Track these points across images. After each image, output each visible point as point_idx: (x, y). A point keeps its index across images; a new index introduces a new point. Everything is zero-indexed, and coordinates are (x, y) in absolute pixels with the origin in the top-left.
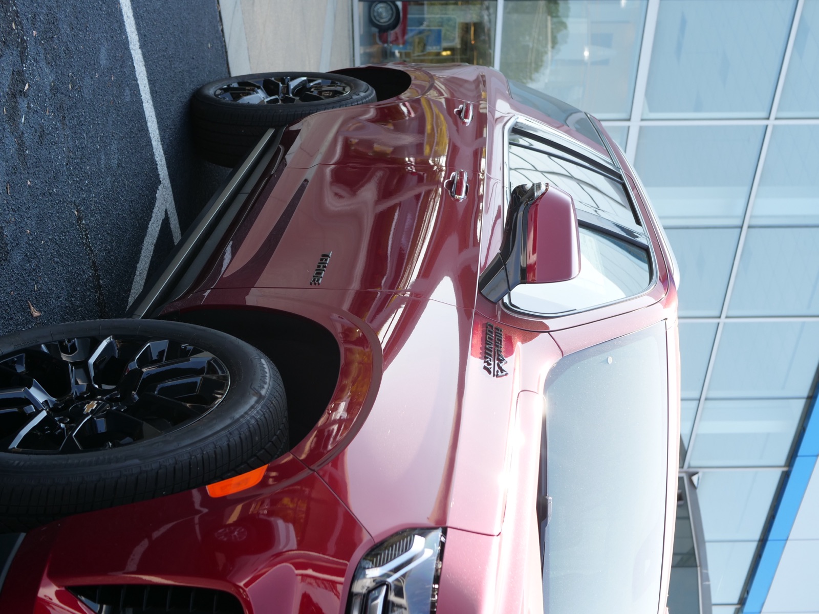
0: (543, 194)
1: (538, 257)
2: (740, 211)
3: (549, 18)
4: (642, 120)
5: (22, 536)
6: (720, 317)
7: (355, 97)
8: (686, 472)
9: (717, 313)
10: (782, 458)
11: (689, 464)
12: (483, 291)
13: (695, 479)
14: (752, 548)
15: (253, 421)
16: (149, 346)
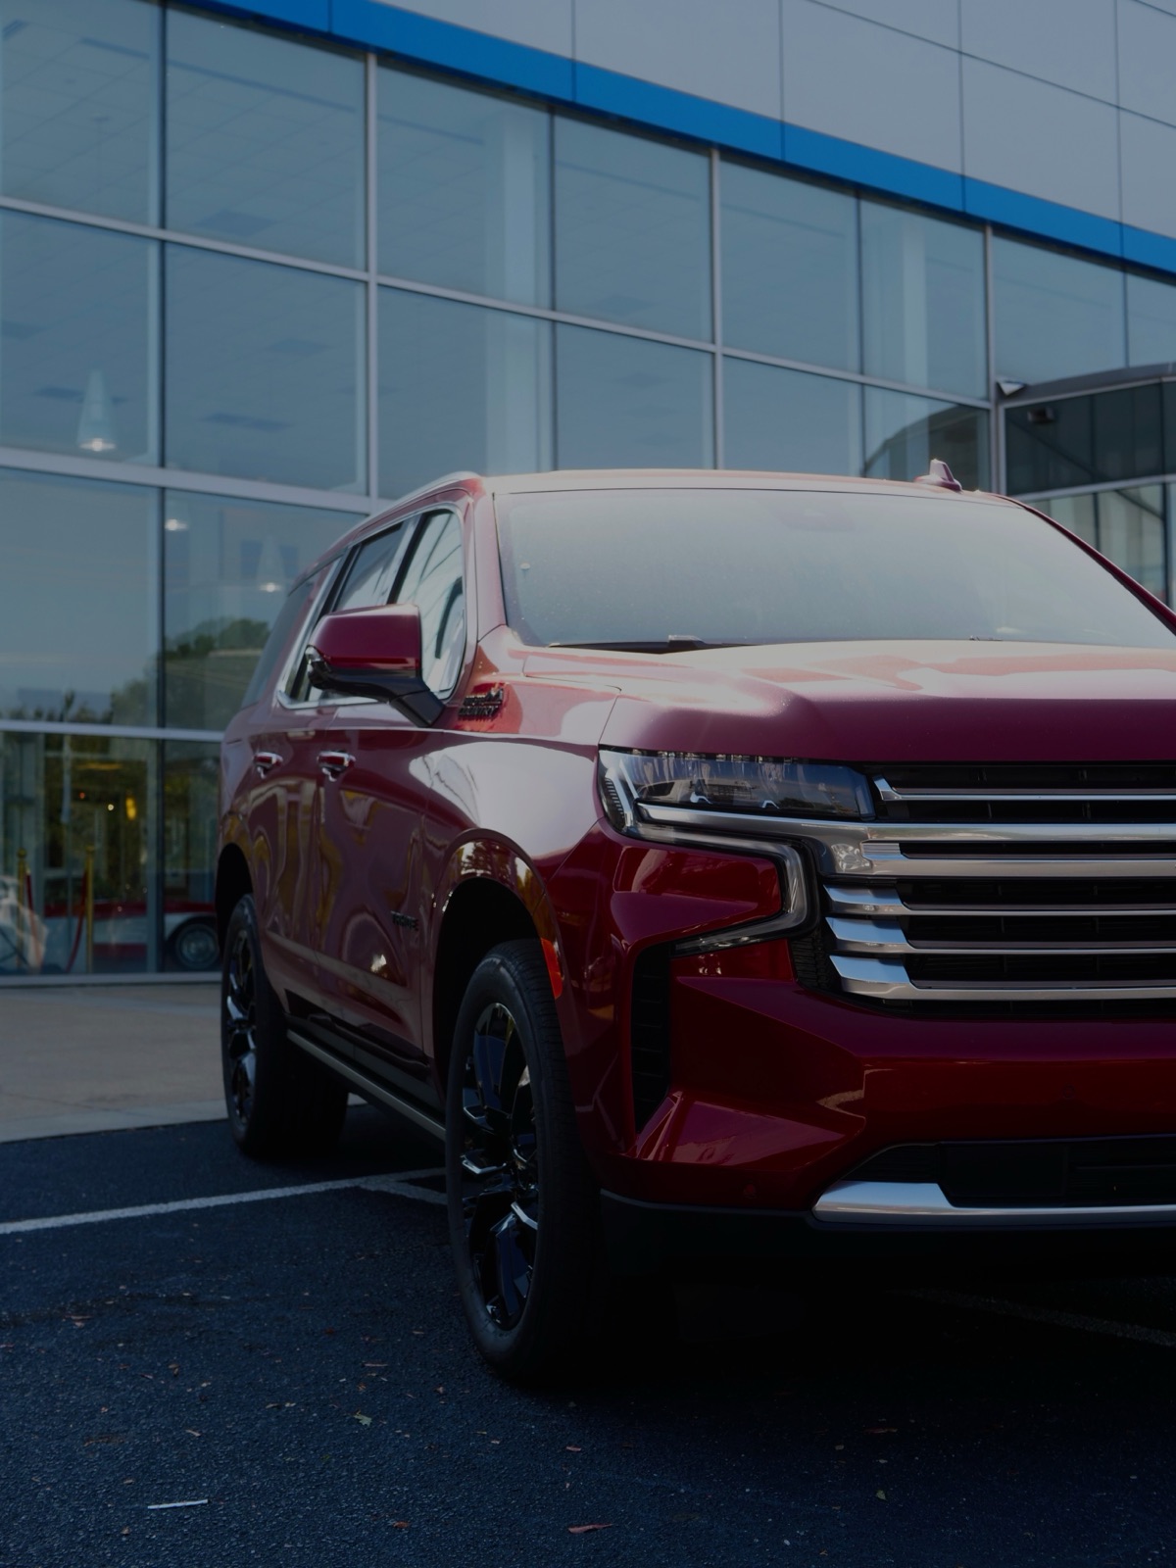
0: (319, 651)
1: (410, 656)
2: (528, 326)
3: (212, 654)
4: (368, 494)
5: (604, 1192)
6: (713, 354)
7: (250, 920)
8: (997, 404)
9: (707, 359)
10: (970, 238)
11: (982, 399)
12: (430, 722)
13: (1008, 388)
14: (1136, 283)
15: (521, 967)
16: (468, 1109)
